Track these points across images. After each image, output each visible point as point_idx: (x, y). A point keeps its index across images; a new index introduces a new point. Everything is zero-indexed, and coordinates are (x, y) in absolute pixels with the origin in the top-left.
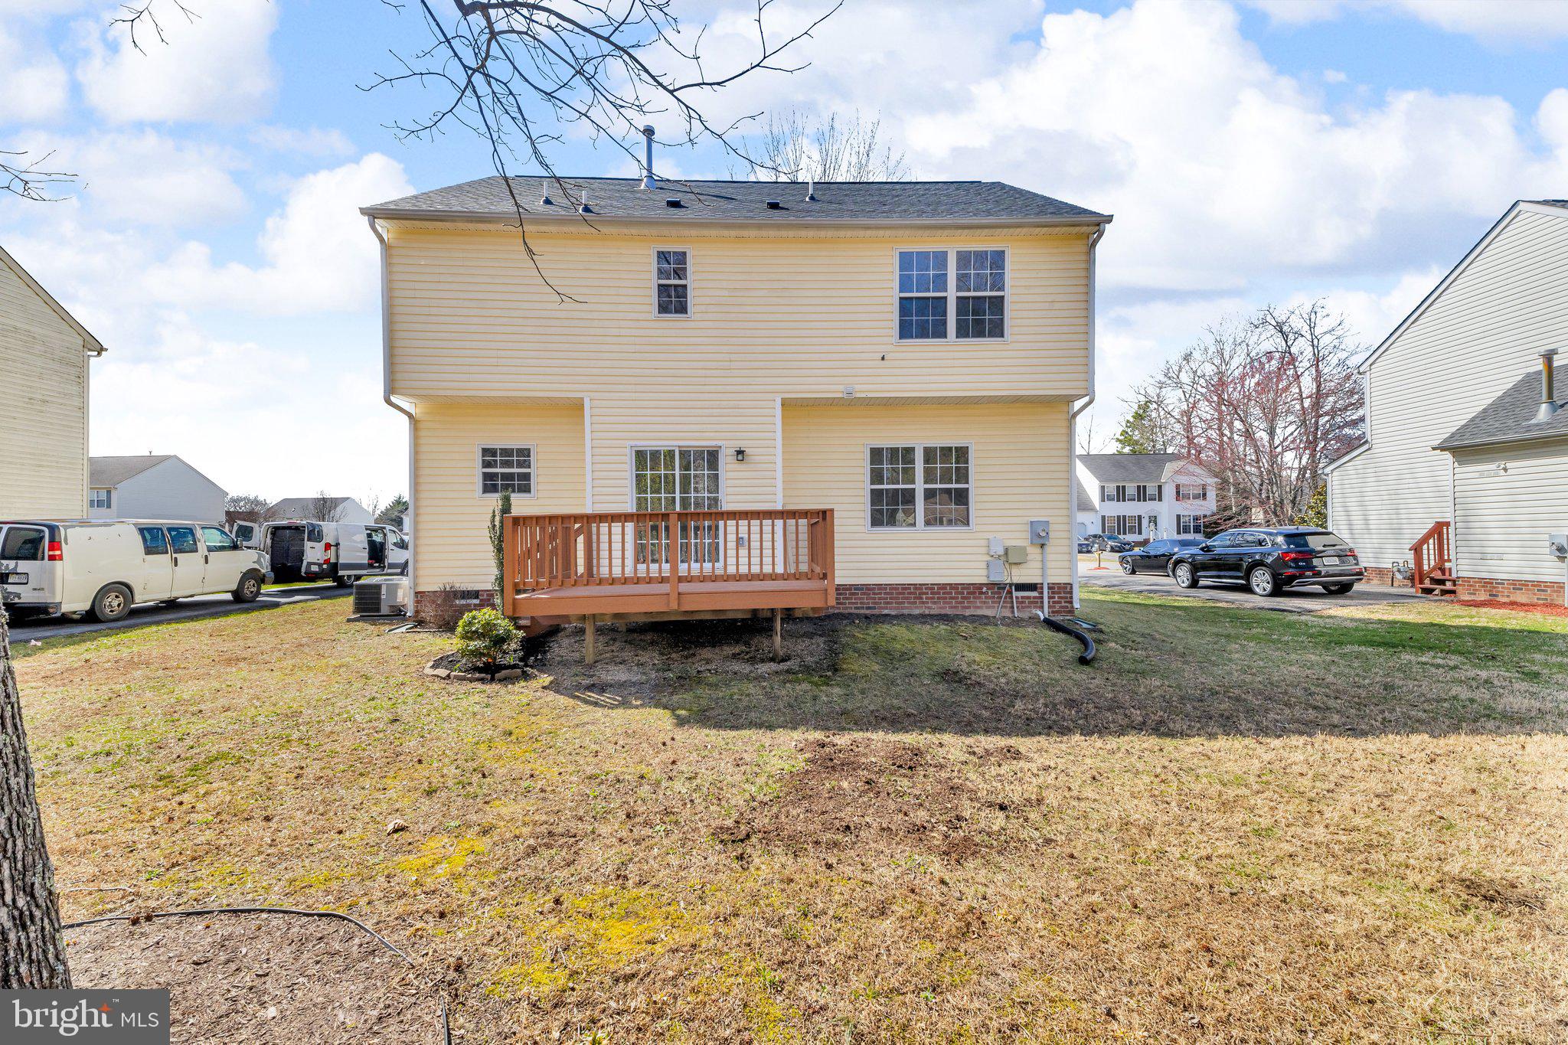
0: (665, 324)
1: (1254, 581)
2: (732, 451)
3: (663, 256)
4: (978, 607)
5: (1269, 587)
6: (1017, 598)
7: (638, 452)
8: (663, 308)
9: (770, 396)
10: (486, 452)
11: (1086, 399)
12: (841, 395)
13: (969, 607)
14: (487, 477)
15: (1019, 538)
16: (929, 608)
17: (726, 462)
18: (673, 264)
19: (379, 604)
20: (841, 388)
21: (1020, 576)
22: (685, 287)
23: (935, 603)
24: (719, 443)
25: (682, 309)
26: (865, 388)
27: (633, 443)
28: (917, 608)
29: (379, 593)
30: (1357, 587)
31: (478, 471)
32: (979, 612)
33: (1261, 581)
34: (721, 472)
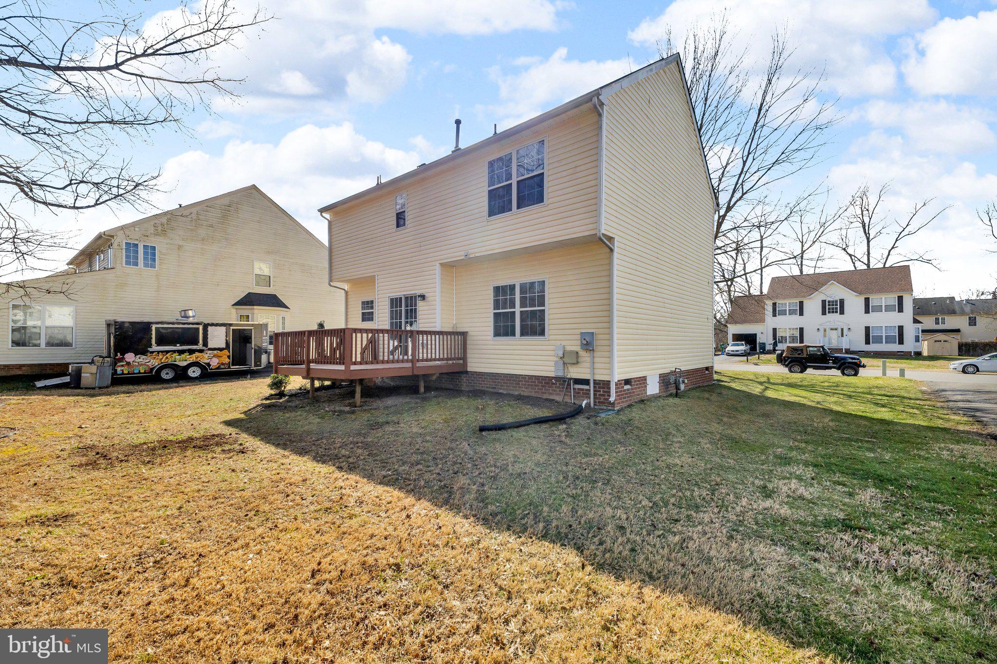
4: (550, 394)
6: (574, 389)
13: (545, 393)
15: (574, 346)
16: (524, 391)
21: (575, 373)
23: (526, 388)
28: (516, 390)
32: (552, 397)
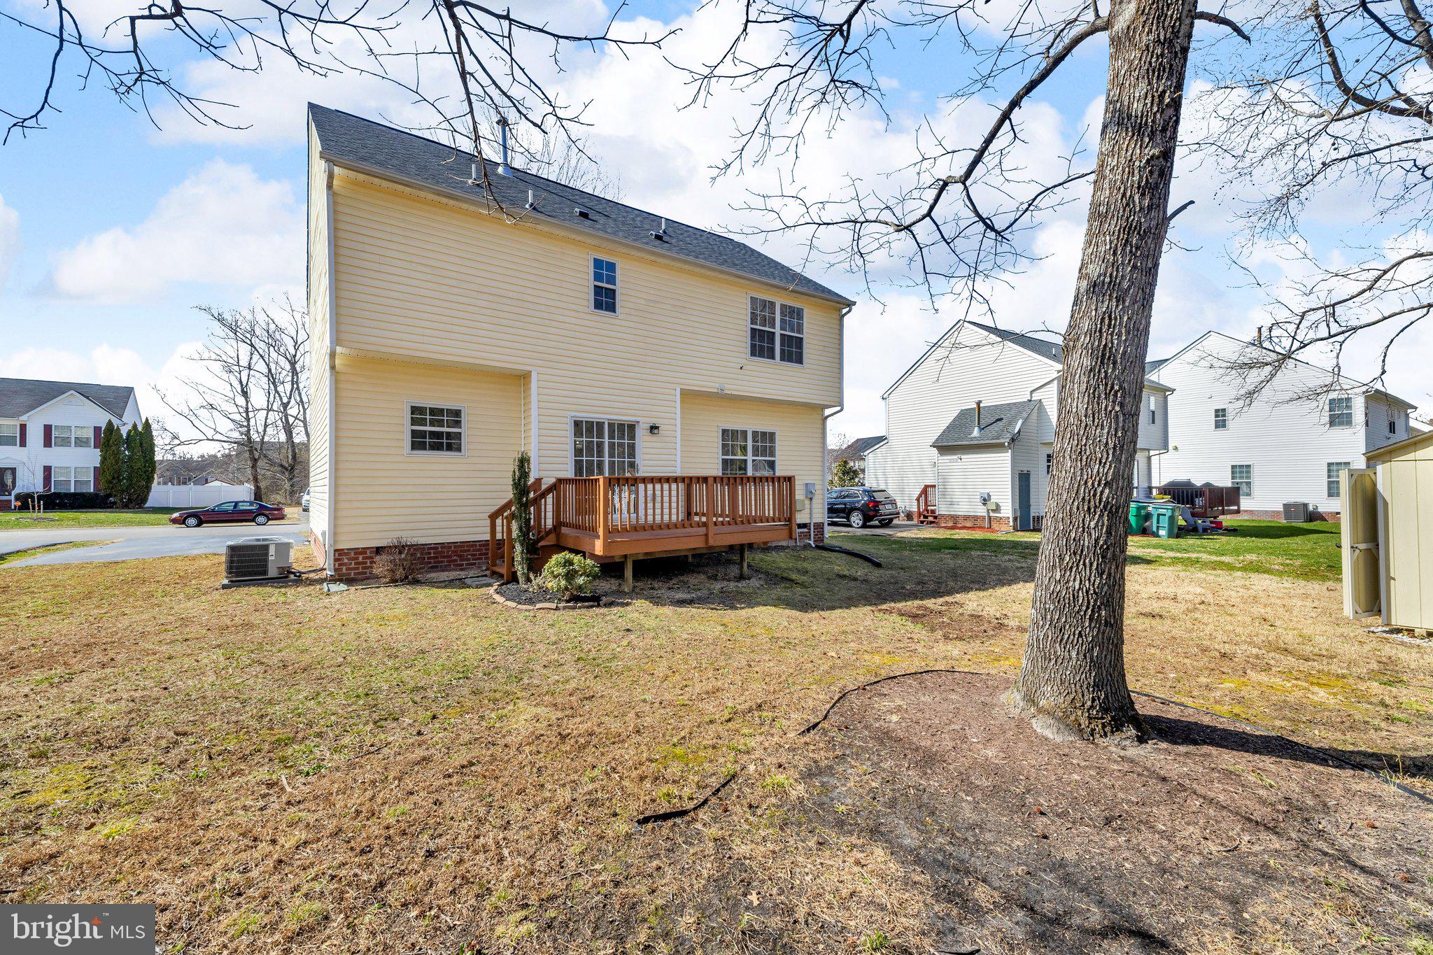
0: (598, 318)
1: (852, 519)
2: (648, 426)
3: (598, 263)
5: (861, 523)
7: (575, 422)
8: (598, 305)
9: (673, 386)
10: (415, 410)
11: (839, 408)
12: (716, 391)
14: (414, 434)
17: (642, 434)
18: (604, 270)
19: (266, 566)
20: (717, 385)
22: (614, 291)
24: (638, 419)
25: (611, 308)
26: (732, 388)
27: (573, 414)
29: (267, 554)
30: (895, 522)
31: (407, 428)
33: (856, 519)
34: (637, 441)
